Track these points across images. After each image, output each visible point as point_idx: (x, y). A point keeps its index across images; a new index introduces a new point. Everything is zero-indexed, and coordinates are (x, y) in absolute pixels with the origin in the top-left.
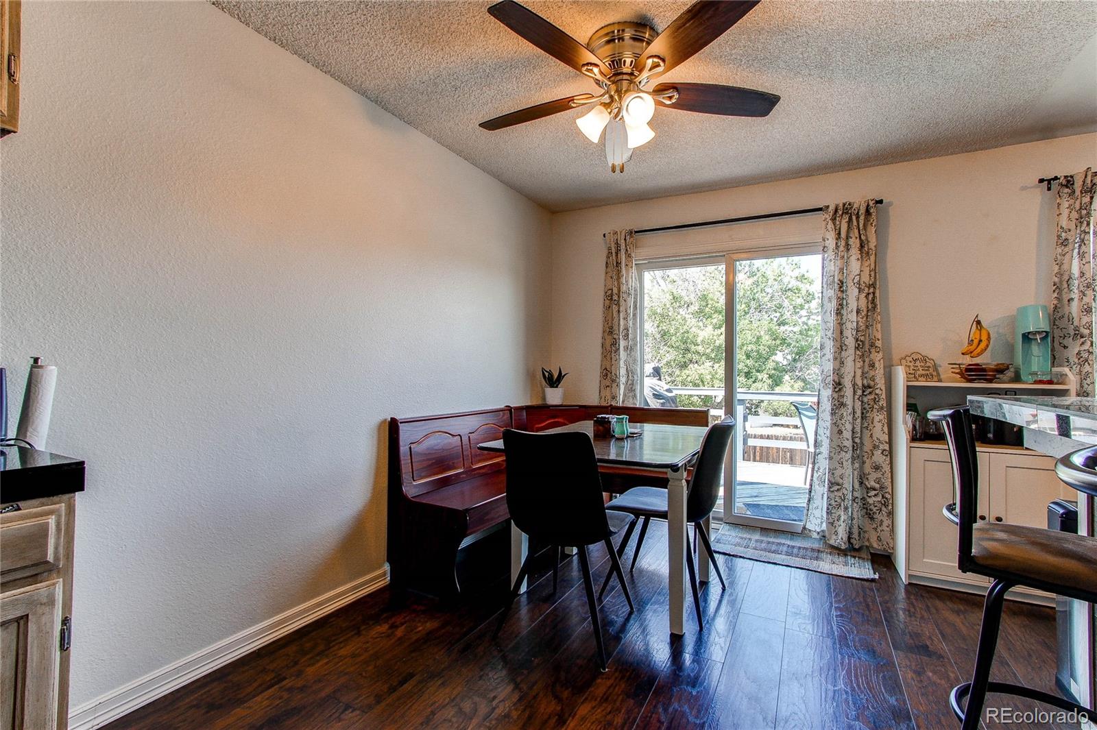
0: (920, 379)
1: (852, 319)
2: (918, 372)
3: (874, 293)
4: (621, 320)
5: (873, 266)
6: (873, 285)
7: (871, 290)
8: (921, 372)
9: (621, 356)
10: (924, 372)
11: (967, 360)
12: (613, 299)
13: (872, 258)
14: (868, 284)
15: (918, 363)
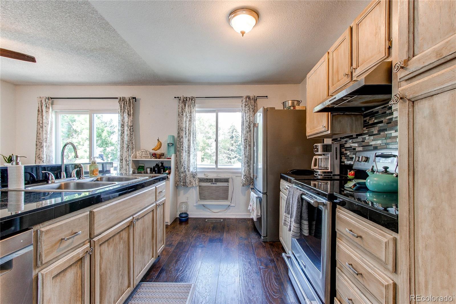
0: (143, 158)
1: (126, 138)
2: (143, 156)
3: (133, 129)
4: (44, 135)
5: (132, 120)
6: (132, 126)
7: (132, 128)
8: (144, 156)
9: (44, 149)
10: (145, 156)
11: (154, 152)
12: (41, 126)
13: (132, 116)
14: (130, 125)
15: (143, 153)
